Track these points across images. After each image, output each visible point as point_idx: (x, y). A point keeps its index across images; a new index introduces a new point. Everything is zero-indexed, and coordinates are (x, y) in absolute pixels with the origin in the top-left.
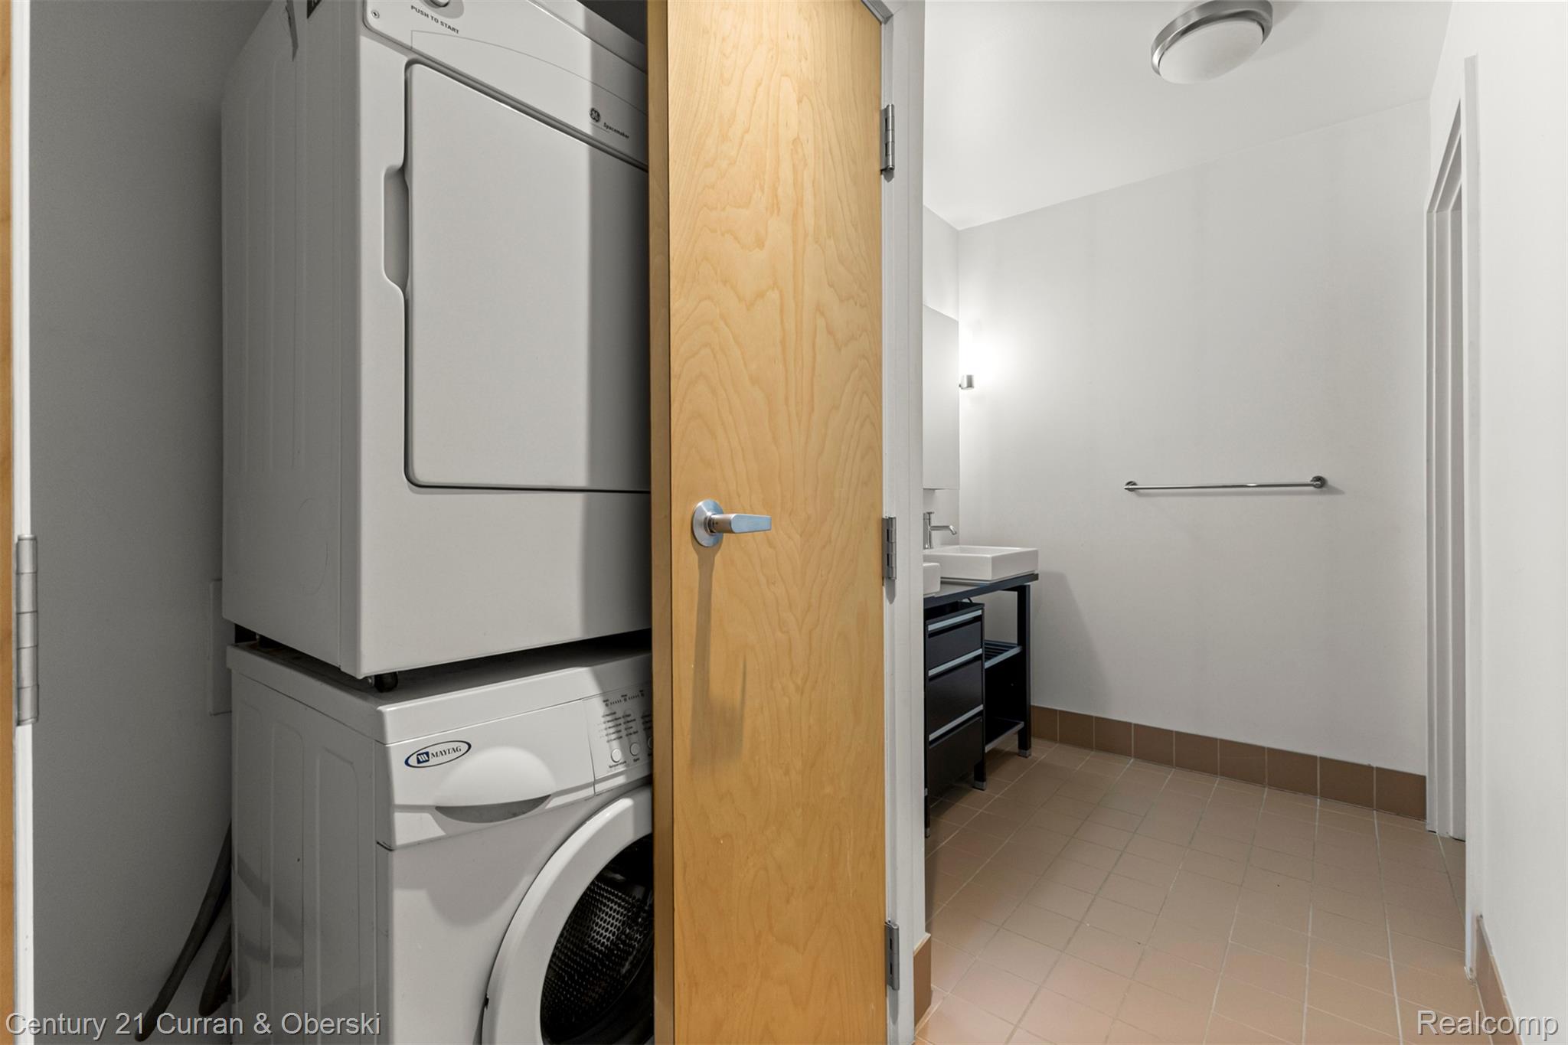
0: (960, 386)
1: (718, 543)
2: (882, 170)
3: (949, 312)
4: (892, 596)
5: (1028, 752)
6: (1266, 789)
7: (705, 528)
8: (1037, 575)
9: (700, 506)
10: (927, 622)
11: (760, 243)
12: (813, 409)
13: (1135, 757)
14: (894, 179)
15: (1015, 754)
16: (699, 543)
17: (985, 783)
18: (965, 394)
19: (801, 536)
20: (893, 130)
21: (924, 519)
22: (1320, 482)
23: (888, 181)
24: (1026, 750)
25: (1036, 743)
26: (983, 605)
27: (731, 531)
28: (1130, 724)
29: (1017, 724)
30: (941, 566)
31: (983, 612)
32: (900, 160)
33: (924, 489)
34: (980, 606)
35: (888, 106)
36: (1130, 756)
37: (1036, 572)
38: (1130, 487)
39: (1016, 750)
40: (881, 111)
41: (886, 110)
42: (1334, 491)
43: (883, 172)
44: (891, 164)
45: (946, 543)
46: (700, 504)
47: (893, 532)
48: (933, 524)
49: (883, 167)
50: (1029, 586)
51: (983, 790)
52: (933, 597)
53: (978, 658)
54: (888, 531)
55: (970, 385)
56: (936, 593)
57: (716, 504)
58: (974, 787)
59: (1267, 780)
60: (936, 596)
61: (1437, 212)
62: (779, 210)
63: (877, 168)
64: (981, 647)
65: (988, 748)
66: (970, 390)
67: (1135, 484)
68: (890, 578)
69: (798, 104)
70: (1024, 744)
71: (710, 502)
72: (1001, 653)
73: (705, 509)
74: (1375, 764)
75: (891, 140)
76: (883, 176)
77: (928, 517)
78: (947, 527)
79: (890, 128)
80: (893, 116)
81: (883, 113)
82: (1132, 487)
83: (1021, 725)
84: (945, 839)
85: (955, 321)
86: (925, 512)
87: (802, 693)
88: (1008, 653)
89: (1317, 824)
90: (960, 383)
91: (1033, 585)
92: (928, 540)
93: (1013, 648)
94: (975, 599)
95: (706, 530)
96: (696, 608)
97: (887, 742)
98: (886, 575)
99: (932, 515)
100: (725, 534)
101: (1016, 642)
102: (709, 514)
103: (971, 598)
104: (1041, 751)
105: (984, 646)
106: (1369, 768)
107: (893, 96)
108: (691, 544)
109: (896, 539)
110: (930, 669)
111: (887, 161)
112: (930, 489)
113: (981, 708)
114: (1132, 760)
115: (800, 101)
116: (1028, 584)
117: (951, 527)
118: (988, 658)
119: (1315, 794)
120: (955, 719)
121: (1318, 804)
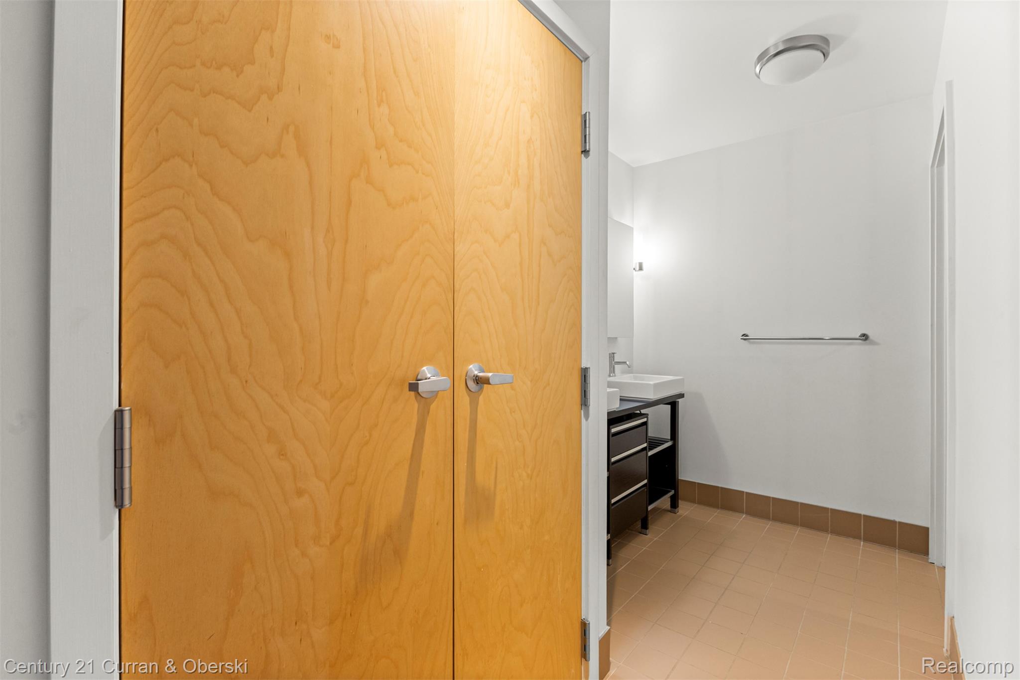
0: (634, 269)
1: (481, 389)
2: (582, 152)
3: (626, 221)
4: (587, 417)
5: (676, 510)
6: (830, 535)
7: (474, 381)
8: (684, 394)
9: (471, 368)
10: (611, 427)
11: (507, 205)
12: (539, 304)
13: (746, 514)
14: (589, 157)
15: (668, 511)
16: (470, 390)
17: (648, 531)
18: (637, 275)
19: (531, 382)
20: (589, 127)
21: (610, 357)
22: (865, 337)
23: (586, 158)
24: (676, 508)
25: (681, 504)
26: (648, 414)
27: (489, 384)
28: (743, 492)
29: (669, 492)
30: (620, 390)
31: (647, 419)
32: (593, 145)
33: (608, 338)
34: (646, 415)
35: (586, 113)
36: (743, 513)
37: (683, 393)
38: (744, 338)
39: (669, 508)
40: (582, 115)
41: (585, 115)
42: (874, 343)
43: (583, 153)
44: (588, 148)
45: (624, 372)
46: (471, 366)
47: (588, 376)
48: (616, 360)
49: (583, 150)
50: (678, 401)
51: (647, 535)
52: (615, 411)
53: (644, 449)
54: (585, 376)
55: (641, 269)
56: (617, 408)
57: (480, 366)
58: (641, 533)
59: (829, 530)
60: (617, 410)
61: (937, 167)
62: (519, 183)
63: (579, 150)
64: (646, 442)
65: (650, 508)
66: (641, 272)
67: (747, 336)
68: (586, 405)
69: (531, 119)
70: (674, 504)
71: (476, 365)
72: (659, 446)
73: (474, 369)
74: (898, 520)
75: (588, 133)
76: (583, 155)
77: (612, 356)
78: (625, 363)
79: (588, 126)
80: (589, 119)
81: (583, 117)
82: (745, 336)
83: (672, 492)
84: (621, 566)
85: (630, 227)
86: (610, 352)
87: (531, 479)
88: (663, 445)
89: (860, 558)
90: (634, 267)
91: (680, 400)
92: (612, 370)
93: (668, 442)
94: (643, 411)
95: (474, 382)
96: (468, 430)
97: (583, 508)
98: (583, 403)
99: (615, 355)
100: (485, 385)
101: (669, 438)
102: (476, 372)
103: (641, 411)
104: (684, 508)
105: (648, 440)
106: (894, 522)
107: (589, 106)
108: (465, 391)
109: (590, 381)
110: (612, 457)
111: (585, 146)
112: (613, 338)
113: (645, 481)
114: (744, 516)
115: (532, 117)
116: (677, 400)
117: (628, 363)
118: (651, 449)
119: (860, 539)
120: (628, 489)
121: (862, 545)
